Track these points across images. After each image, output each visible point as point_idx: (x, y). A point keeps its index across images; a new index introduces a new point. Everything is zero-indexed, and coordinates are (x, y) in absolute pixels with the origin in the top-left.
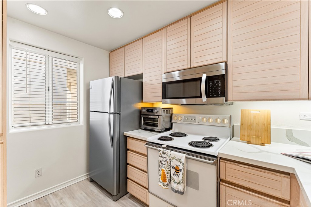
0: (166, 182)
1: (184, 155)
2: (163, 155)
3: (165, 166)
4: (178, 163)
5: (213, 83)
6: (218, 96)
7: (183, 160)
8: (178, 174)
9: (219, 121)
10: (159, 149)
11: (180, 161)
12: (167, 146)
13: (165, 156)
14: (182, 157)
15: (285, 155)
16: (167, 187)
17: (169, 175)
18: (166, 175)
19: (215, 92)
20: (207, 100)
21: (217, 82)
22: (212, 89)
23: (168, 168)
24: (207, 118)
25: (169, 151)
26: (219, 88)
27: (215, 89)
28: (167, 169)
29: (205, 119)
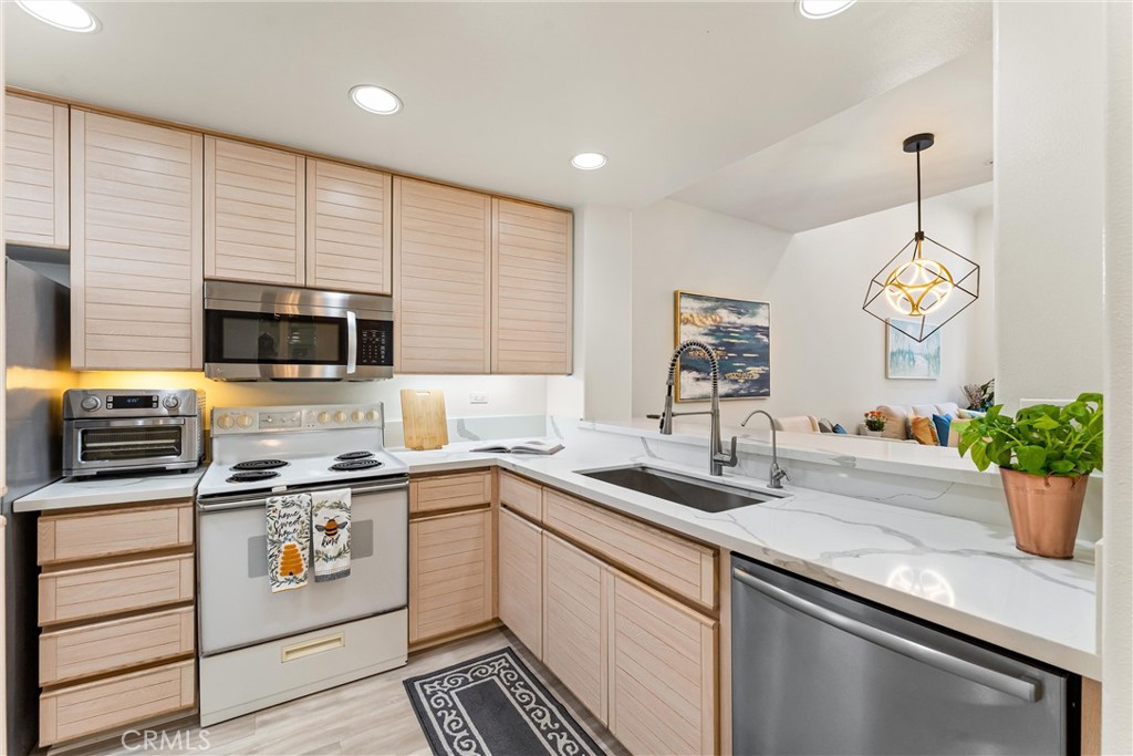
0: (302, 570)
1: (349, 490)
2: (284, 511)
3: (295, 535)
4: (333, 514)
5: (370, 334)
6: (379, 364)
7: (348, 501)
8: (335, 537)
9: (361, 415)
10: (268, 500)
11: (339, 506)
12: (288, 487)
13: (290, 511)
14: (345, 495)
15: (475, 451)
16: (306, 583)
17: (307, 552)
18: (299, 555)
19: (373, 355)
20: (357, 369)
21: (378, 335)
22: (367, 348)
23: (304, 535)
24: (333, 413)
25: (303, 495)
26: (383, 348)
27: (373, 348)
28: (300, 540)
29: (327, 415)
